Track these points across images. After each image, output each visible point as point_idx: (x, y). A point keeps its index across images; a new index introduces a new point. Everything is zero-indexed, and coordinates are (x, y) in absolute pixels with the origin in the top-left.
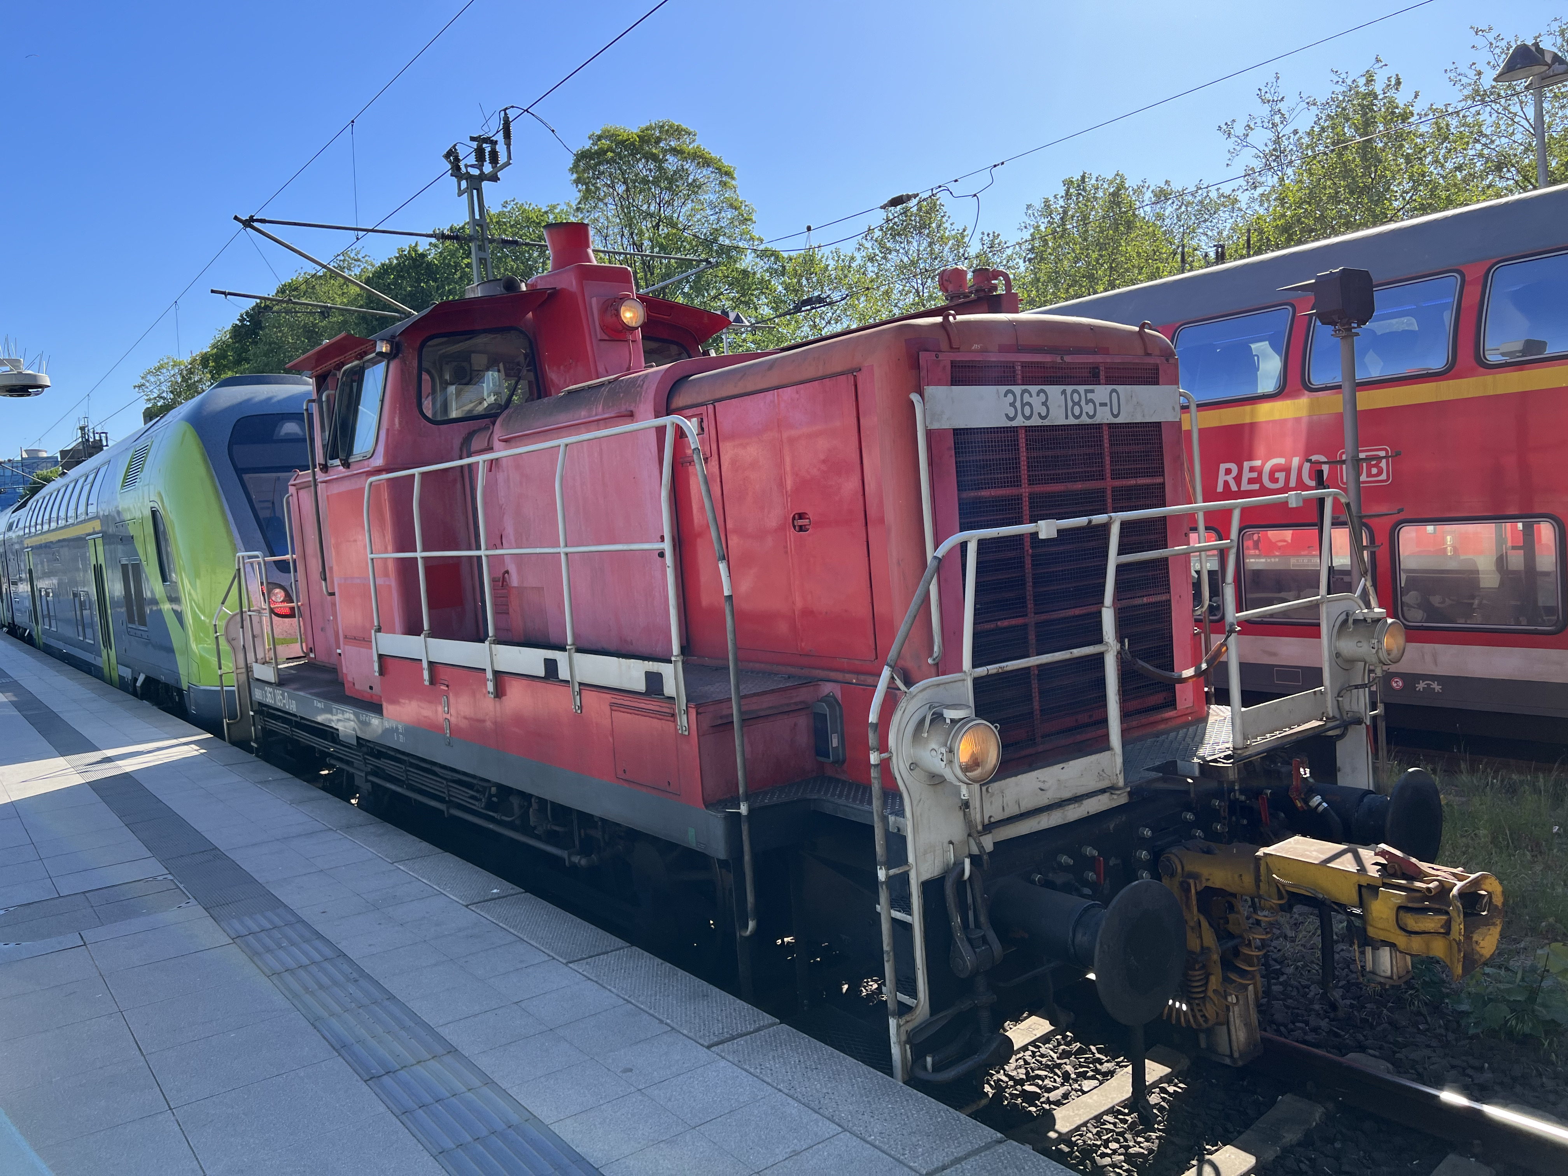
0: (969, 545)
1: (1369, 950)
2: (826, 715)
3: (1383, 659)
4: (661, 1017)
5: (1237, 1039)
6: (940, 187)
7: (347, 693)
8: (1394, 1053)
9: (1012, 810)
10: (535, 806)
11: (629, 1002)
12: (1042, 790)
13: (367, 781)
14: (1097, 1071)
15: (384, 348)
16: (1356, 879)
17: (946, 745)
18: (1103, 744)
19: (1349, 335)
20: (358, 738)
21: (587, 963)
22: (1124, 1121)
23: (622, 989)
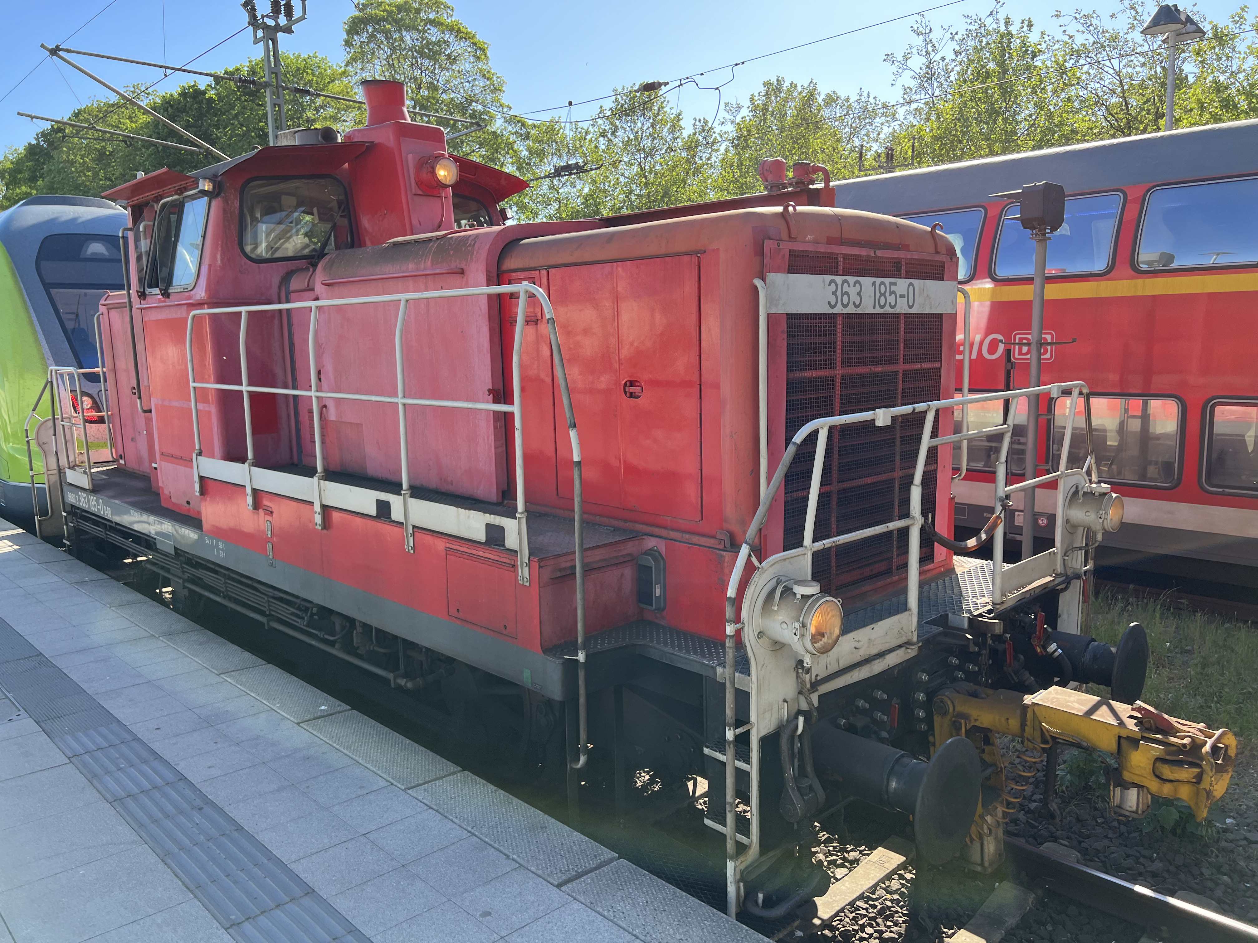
0: (820, 431)
1: (1118, 790)
2: (651, 568)
3: (1106, 527)
4: (506, 852)
5: (989, 850)
6: (687, 78)
7: (163, 504)
8: (1080, 843)
9: (833, 668)
10: (359, 629)
11: (473, 834)
12: (856, 648)
13: (184, 587)
14: (845, 859)
15: (206, 186)
16: (1117, 731)
17: (798, 621)
18: (903, 607)
19: (1043, 239)
20: (176, 548)
21: (425, 790)
22: (874, 907)
23: (464, 819)
